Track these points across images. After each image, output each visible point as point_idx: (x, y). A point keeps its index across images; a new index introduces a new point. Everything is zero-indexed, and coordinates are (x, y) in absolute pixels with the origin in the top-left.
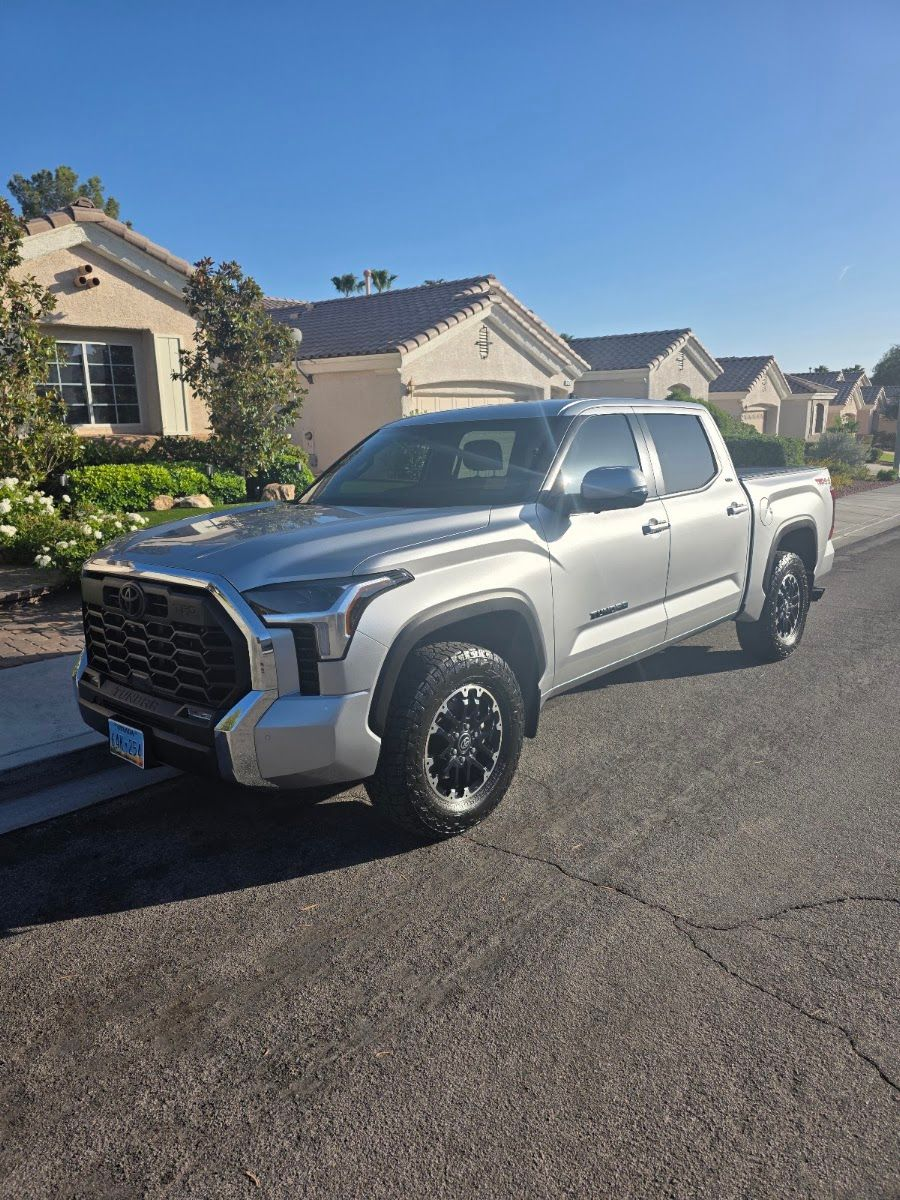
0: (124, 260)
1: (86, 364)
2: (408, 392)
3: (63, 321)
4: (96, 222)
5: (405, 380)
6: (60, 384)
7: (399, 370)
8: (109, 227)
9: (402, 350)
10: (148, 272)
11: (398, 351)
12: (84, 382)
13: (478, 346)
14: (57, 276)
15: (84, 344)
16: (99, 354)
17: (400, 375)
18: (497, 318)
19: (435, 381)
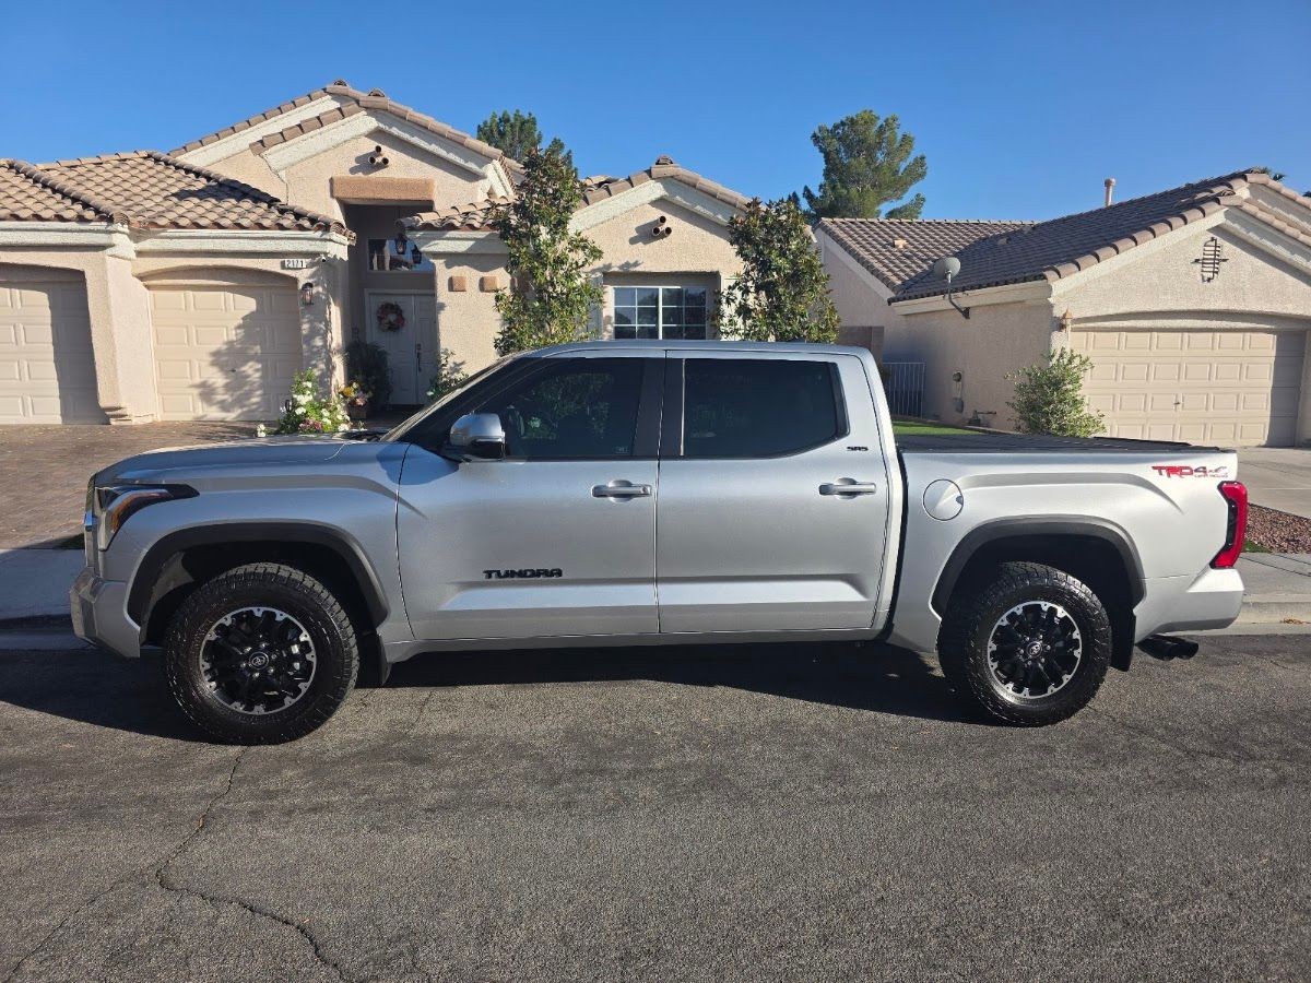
0: (698, 208)
1: (661, 306)
2: (1062, 327)
3: (638, 269)
4: (672, 177)
5: (1058, 313)
6: (637, 325)
7: (1050, 299)
8: (684, 178)
9: (1050, 275)
10: (720, 217)
11: (1045, 278)
12: (657, 322)
13: (1199, 266)
14: (638, 229)
15: (661, 288)
16: (672, 297)
17: (1051, 306)
18: (1237, 226)
19: (1111, 311)
